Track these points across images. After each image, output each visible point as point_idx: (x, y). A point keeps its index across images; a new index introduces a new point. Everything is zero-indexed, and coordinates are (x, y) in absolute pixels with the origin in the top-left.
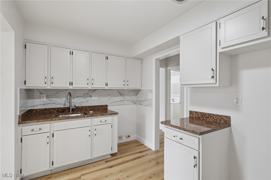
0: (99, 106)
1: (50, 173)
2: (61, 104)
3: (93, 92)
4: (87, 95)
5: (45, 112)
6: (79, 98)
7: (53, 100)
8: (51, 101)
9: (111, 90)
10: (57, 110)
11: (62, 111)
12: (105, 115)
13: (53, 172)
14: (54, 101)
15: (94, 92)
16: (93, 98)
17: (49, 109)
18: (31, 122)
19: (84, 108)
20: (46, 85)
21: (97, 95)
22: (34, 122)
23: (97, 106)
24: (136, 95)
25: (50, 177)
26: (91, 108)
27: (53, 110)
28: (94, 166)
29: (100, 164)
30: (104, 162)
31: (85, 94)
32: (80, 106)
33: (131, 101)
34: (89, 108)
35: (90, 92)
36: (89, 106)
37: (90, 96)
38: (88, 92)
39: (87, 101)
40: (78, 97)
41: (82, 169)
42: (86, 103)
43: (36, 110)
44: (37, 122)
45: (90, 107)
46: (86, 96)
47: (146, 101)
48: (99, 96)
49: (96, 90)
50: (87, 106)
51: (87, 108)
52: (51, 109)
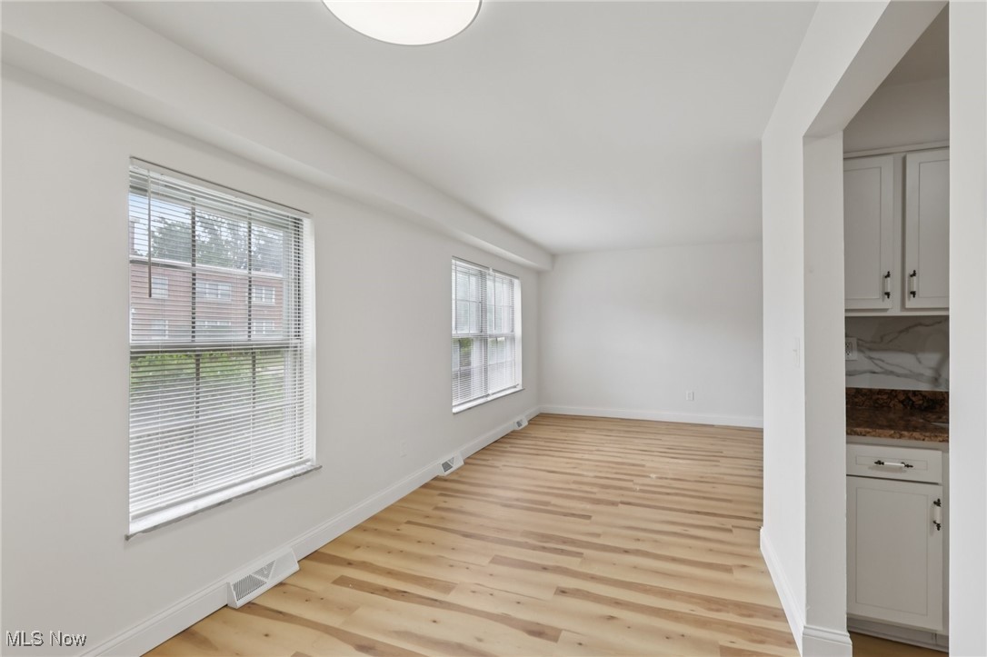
2: (918, 377)
5: (856, 400)
7: (883, 361)
8: (877, 362)
10: (902, 397)
11: (925, 404)
14: (888, 363)
17: (870, 390)
18: (874, 433)
20: (887, 304)
22: (885, 436)
27: (885, 397)
44: (893, 438)
52: (881, 392)
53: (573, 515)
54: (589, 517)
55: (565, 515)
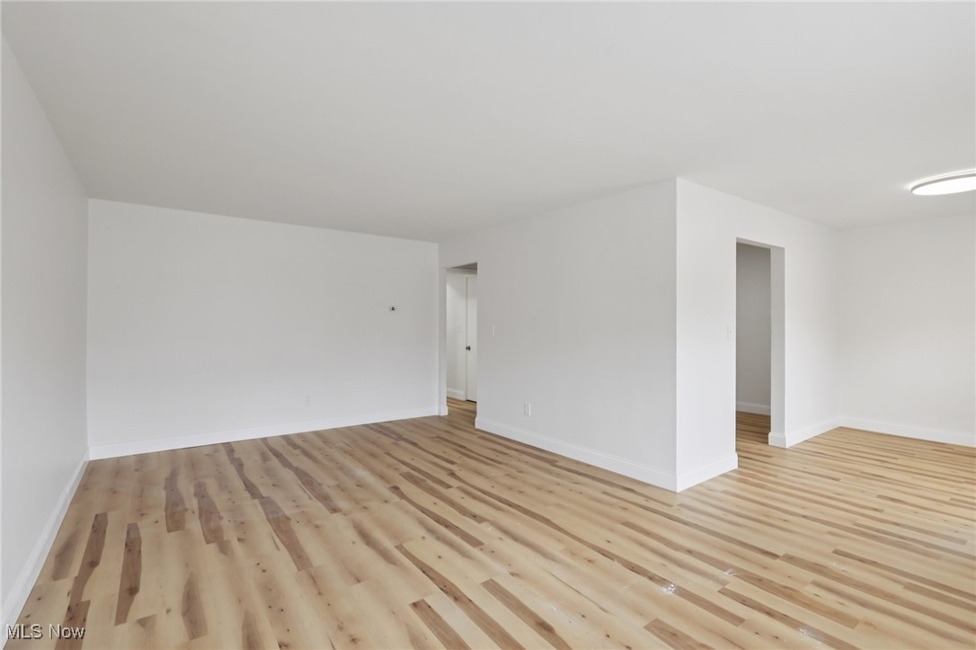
53: (861, 560)
54: (836, 552)
55: (874, 563)
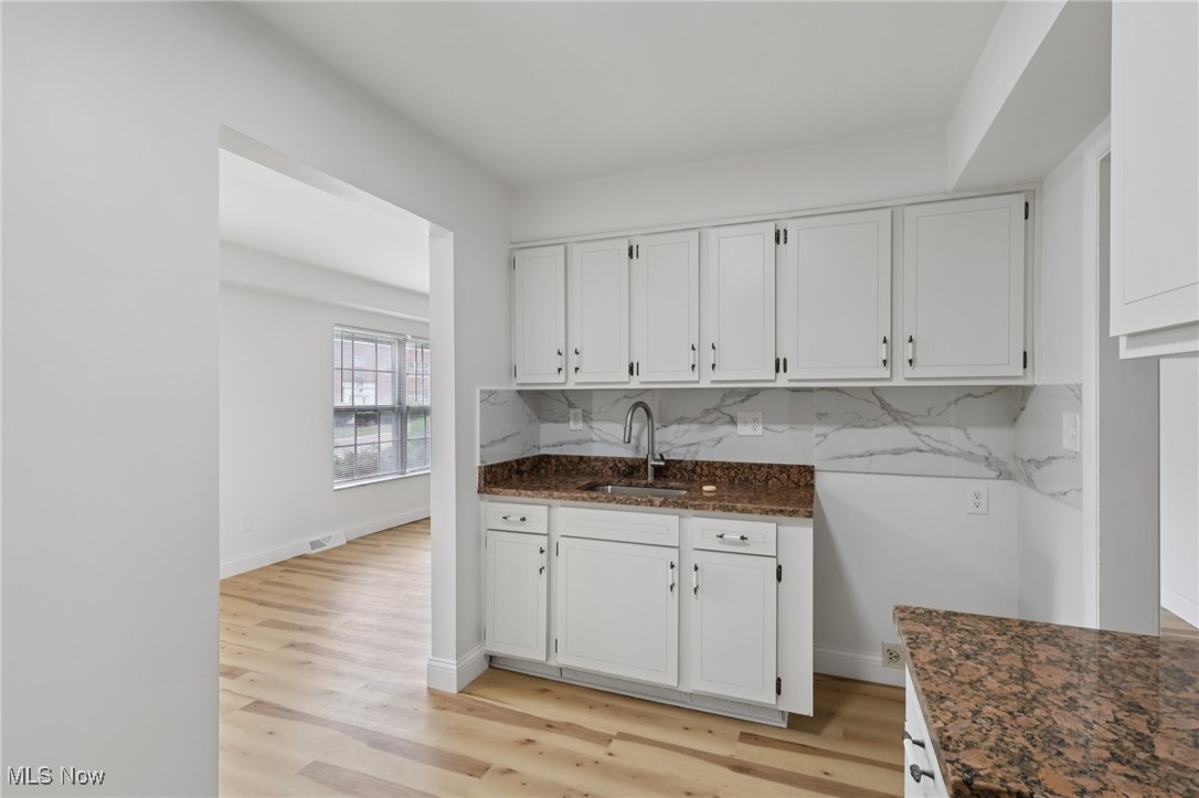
0: (771, 466)
1: (555, 676)
3: (743, 401)
4: (717, 414)
5: (580, 467)
6: (683, 427)
7: (600, 431)
9: (835, 392)
10: (611, 464)
11: (627, 470)
12: (743, 511)
13: (567, 678)
14: (604, 433)
15: (746, 402)
16: (744, 430)
18: (503, 492)
19: (705, 469)
20: (561, 378)
21: (759, 415)
22: (510, 494)
23: (760, 466)
24: (1015, 420)
25: (546, 690)
26: (733, 474)
27: (600, 464)
28: (687, 729)
29: (712, 729)
30: (736, 730)
31: (707, 411)
32: (688, 459)
33: (970, 456)
34: (723, 470)
35: (729, 401)
36: (724, 463)
37: (728, 419)
38: (722, 400)
39: (718, 442)
40: (680, 421)
41: (640, 716)
42: (714, 446)
43: (557, 457)
44: (515, 495)
45: (728, 469)
46: (711, 417)
47: (1054, 462)
48: (769, 420)
49: (757, 391)
50: (714, 462)
51: (717, 469)
